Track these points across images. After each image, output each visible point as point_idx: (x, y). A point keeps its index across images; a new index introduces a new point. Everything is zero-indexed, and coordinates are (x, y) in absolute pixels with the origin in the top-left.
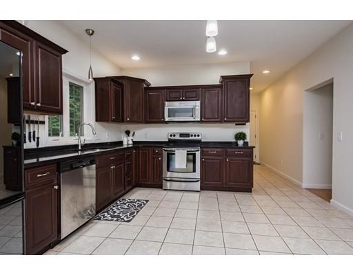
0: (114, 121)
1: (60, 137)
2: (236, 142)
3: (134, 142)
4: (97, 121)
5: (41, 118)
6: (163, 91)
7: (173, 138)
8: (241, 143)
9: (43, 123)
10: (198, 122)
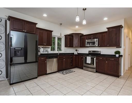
0: (69, 47)
1: (54, 51)
2: (115, 55)
3: (78, 53)
4: (65, 47)
5: (49, 47)
6: (86, 36)
7: (90, 52)
8: (117, 55)
9: (49, 48)
10: (97, 46)
